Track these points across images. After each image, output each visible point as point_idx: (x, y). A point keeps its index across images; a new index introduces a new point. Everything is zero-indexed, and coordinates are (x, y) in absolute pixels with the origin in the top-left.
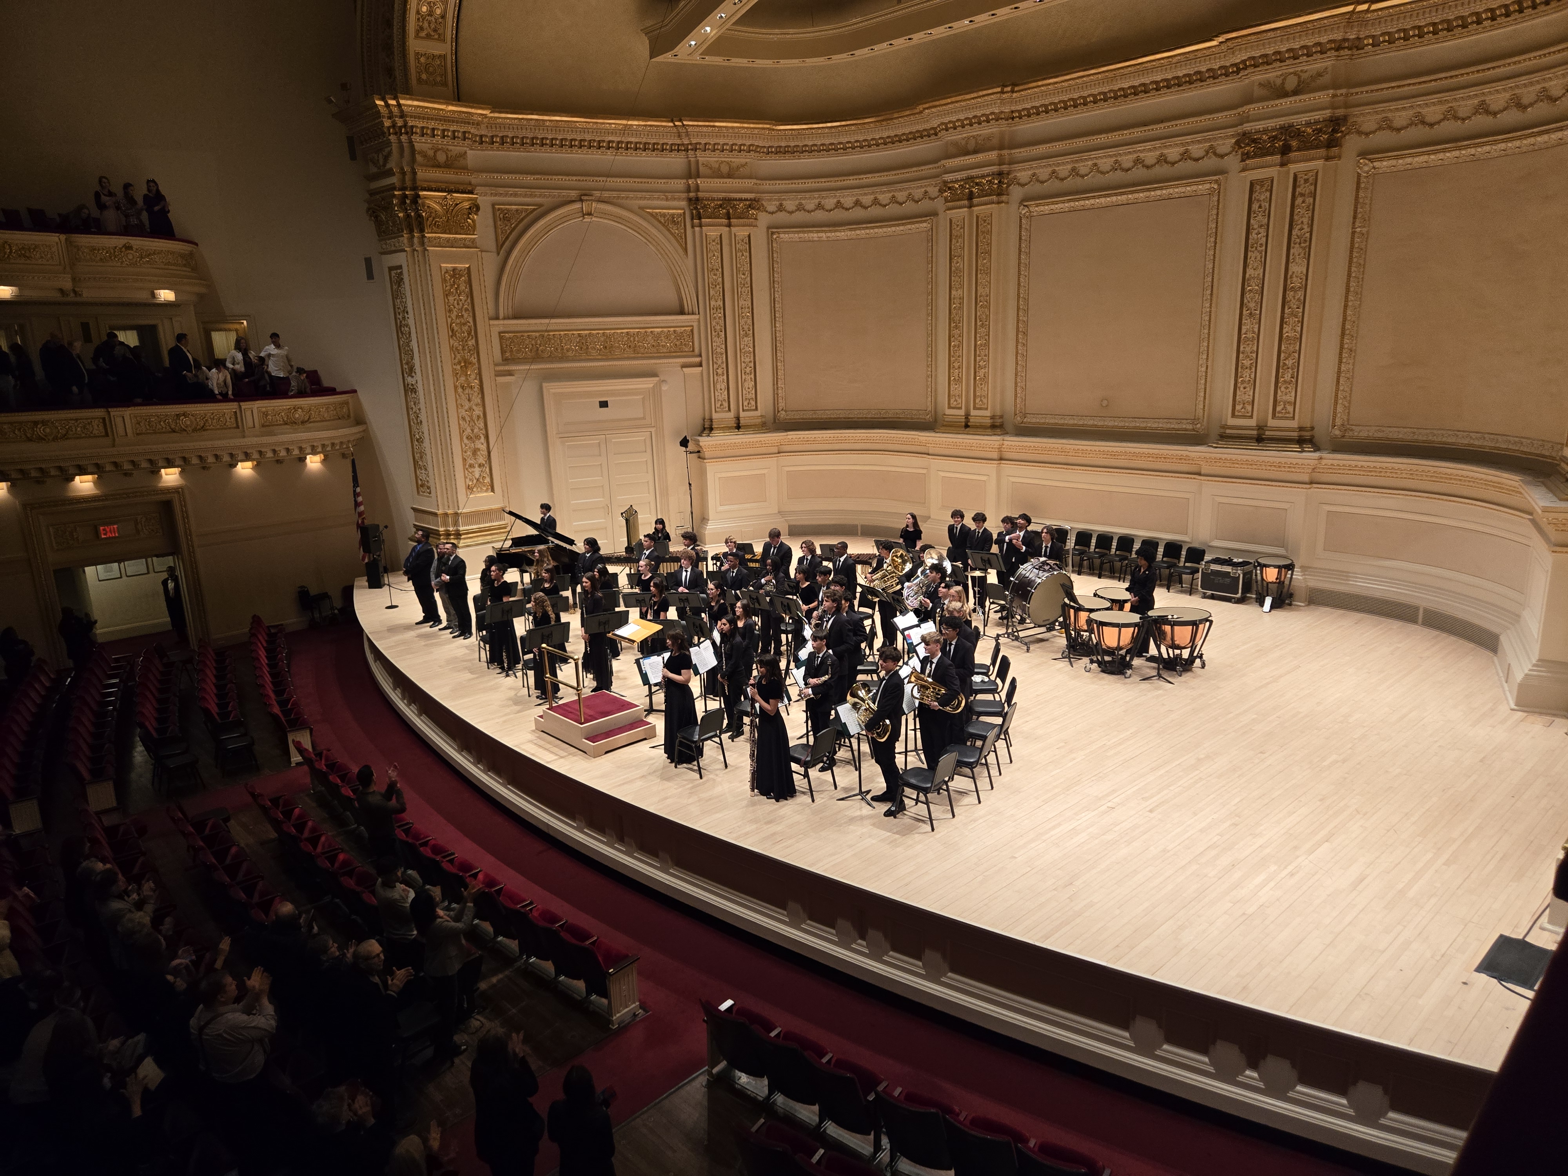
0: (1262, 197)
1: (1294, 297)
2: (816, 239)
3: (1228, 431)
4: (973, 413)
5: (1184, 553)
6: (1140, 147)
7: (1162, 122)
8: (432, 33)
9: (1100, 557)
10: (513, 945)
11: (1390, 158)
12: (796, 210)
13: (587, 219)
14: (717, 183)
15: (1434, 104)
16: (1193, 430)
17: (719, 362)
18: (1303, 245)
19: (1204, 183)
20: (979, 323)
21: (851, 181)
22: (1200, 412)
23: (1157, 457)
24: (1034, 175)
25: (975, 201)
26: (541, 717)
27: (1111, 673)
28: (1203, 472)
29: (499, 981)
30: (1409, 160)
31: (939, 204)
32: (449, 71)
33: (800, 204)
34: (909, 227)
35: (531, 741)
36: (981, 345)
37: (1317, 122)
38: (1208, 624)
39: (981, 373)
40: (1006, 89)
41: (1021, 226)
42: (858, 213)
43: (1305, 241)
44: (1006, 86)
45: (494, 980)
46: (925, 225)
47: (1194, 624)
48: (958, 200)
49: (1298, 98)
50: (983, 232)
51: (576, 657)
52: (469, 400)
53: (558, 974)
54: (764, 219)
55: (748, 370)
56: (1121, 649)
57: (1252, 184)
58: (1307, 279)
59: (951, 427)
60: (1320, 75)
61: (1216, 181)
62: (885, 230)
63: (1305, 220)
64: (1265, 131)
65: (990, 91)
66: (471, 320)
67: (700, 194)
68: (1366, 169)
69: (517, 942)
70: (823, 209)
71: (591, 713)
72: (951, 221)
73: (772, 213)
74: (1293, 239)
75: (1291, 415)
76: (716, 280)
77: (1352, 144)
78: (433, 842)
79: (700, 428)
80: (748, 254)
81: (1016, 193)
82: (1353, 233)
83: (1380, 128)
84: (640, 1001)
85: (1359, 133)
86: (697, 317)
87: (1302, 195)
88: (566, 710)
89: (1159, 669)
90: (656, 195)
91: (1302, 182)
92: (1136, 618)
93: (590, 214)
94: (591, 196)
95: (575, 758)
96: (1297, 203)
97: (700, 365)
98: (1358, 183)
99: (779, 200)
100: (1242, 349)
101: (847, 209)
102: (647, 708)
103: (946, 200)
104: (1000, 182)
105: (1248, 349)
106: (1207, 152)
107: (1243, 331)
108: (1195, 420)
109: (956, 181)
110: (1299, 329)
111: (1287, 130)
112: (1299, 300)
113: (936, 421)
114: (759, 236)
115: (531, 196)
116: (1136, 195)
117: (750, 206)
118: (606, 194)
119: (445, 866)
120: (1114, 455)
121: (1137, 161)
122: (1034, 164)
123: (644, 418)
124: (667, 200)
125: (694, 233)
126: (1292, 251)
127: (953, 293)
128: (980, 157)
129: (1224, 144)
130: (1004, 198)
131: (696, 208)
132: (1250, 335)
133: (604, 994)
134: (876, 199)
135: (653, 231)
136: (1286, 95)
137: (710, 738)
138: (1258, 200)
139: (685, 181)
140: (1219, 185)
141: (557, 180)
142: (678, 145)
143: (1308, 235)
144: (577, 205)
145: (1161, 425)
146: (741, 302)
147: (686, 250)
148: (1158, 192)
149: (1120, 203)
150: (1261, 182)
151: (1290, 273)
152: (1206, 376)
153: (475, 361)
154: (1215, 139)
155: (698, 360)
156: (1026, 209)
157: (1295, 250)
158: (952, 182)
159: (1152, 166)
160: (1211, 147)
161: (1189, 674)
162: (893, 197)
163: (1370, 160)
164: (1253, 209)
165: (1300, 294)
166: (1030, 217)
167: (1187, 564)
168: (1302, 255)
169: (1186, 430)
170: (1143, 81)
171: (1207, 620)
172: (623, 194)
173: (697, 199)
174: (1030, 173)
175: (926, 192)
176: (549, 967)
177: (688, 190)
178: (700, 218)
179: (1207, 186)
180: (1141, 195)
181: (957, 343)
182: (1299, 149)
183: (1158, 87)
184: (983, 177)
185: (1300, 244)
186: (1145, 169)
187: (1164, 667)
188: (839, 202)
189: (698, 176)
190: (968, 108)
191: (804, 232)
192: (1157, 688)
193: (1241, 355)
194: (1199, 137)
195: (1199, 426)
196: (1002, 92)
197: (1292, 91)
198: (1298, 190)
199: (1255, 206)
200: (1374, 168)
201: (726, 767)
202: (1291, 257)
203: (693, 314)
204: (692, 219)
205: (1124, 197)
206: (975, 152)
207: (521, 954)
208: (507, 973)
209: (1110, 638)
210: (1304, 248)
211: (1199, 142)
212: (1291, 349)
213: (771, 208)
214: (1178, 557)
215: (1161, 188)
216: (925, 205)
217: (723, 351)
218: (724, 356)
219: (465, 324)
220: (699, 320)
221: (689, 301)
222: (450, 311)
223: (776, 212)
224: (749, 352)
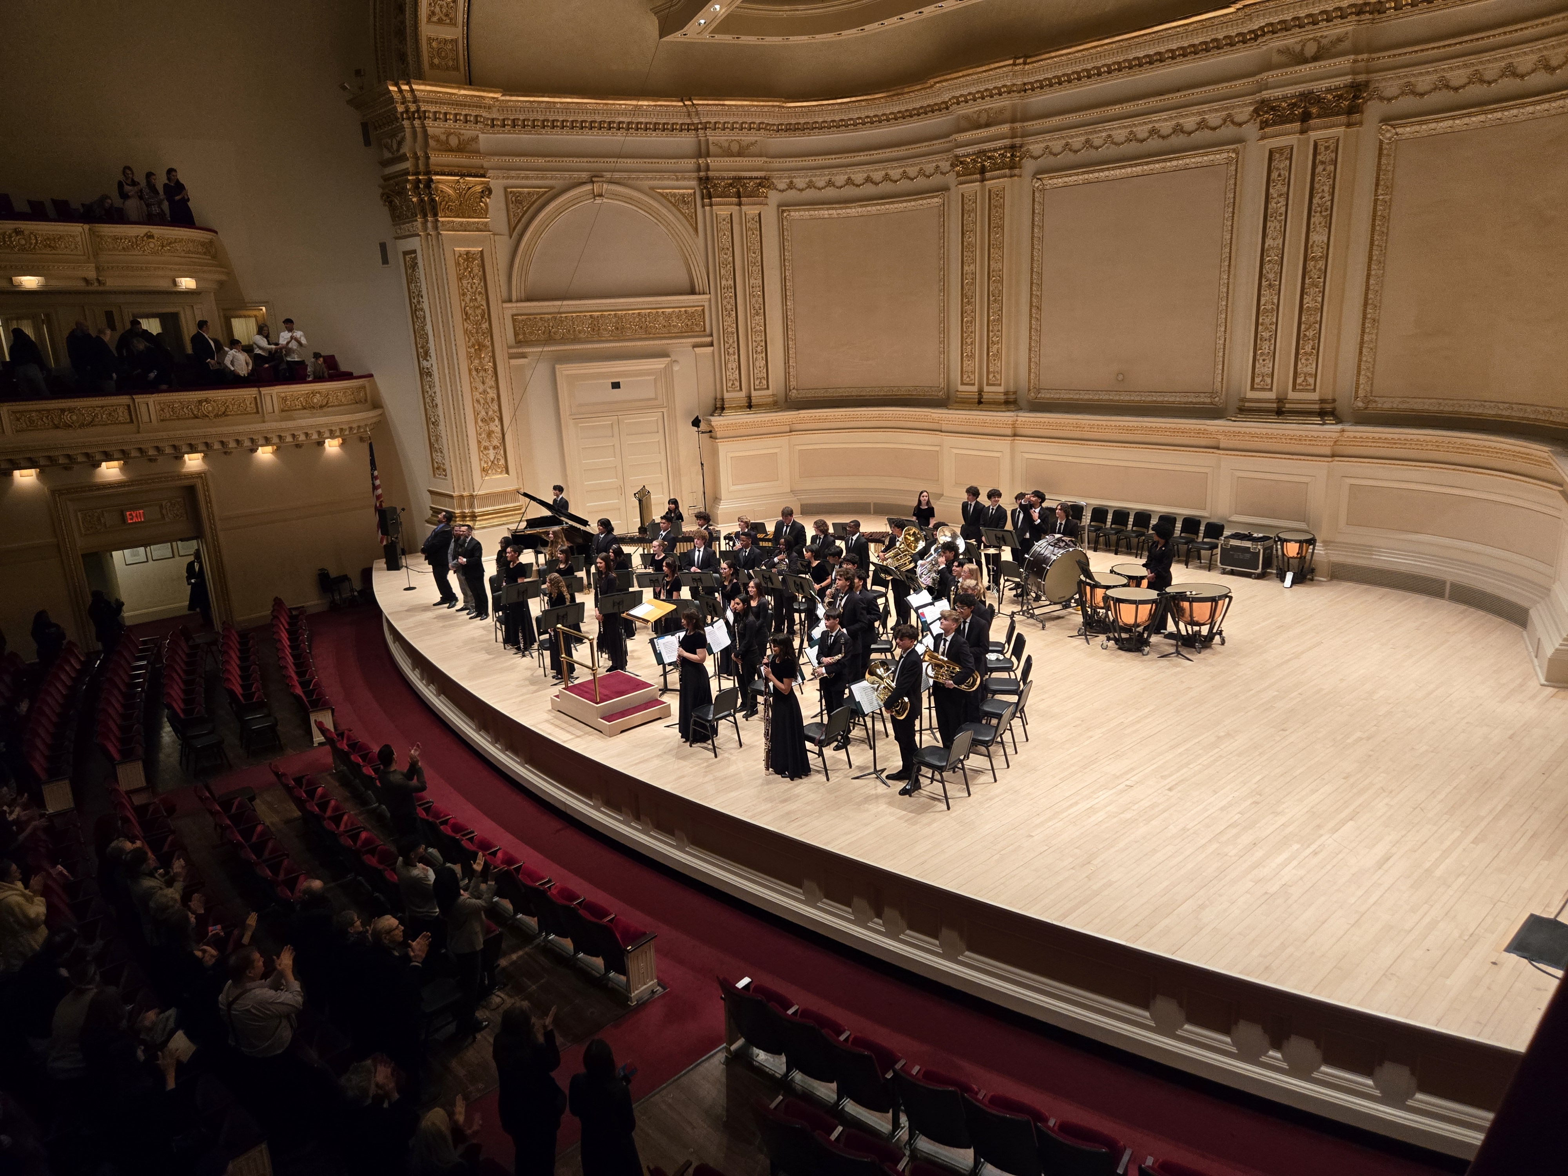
0: (1282, 166)
1: (1315, 267)
2: (826, 216)
3: (1247, 404)
4: (986, 389)
5: (1202, 528)
6: (1154, 117)
7: (1178, 91)
8: (444, 18)
9: (1116, 534)
10: (532, 922)
11: (1412, 124)
12: (807, 188)
13: (598, 201)
14: (727, 162)
15: (1458, 67)
16: (1212, 403)
17: (731, 341)
18: (1324, 214)
19: (1221, 152)
20: (992, 298)
21: (862, 157)
22: (1218, 385)
23: (1175, 431)
24: (1047, 147)
25: (988, 175)
26: (557, 696)
27: (1129, 650)
28: (1221, 446)
29: (519, 958)
30: (1433, 125)
31: (951, 178)
32: (461, 53)
33: (811, 181)
34: (920, 202)
35: (547, 721)
36: (994, 321)
37: (1337, 88)
38: (1227, 600)
39: (994, 349)
40: (1018, 61)
41: (1034, 200)
42: (869, 189)
43: (1326, 210)
44: (1019, 58)
45: (514, 957)
46: (936, 200)
47: (1214, 600)
48: (970, 175)
49: (1317, 64)
50: (996, 207)
51: (591, 637)
52: (483, 383)
53: (576, 951)
54: (774, 197)
55: (759, 349)
56: (1139, 626)
57: (1271, 152)
58: (1328, 249)
59: (964, 403)
60: (1340, 40)
61: (1234, 150)
62: (896, 205)
63: (1326, 188)
64: (1285, 98)
65: (1002, 64)
66: (484, 303)
67: (710, 174)
68: (1388, 135)
69: (536, 919)
70: (834, 186)
71: (606, 692)
72: (963, 195)
73: (783, 191)
74: (1314, 208)
75: (1312, 387)
76: (726, 260)
77: (1373, 110)
78: (452, 821)
79: (711, 409)
80: (758, 233)
81: (1029, 166)
82: (1376, 201)
83: (1403, 93)
84: (658, 978)
85: (1382, 99)
86: (708, 296)
87: (1322, 163)
88: (581, 690)
89: (1177, 646)
90: (666, 175)
91: (1323, 149)
92: (1153, 594)
93: (601, 195)
94: (602, 177)
95: (591, 737)
96: (1317, 171)
97: (712, 345)
98: (1381, 149)
99: (789, 177)
100: (1261, 321)
101: (858, 186)
102: (662, 687)
103: (958, 175)
104: (1012, 155)
105: (1267, 321)
106: (1225, 121)
107: (1262, 302)
108: (1213, 394)
109: (968, 155)
110: (1320, 299)
111: (1307, 97)
112: (1320, 270)
113: (948, 398)
114: (770, 214)
115: (542, 178)
116: (1152, 166)
117: (760, 184)
118: (617, 175)
119: (465, 843)
120: (1129, 430)
121: (1153, 132)
122: (1047, 136)
123: (656, 399)
124: (677, 180)
125: (704, 212)
126: (1313, 220)
127: (966, 268)
128: (993, 131)
129: (1241, 112)
130: (1017, 171)
131: (706, 188)
132: (1269, 307)
133: (623, 971)
134: (887, 174)
135: (664, 211)
136: (1305, 61)
137: (724, 717)
138: (1278, 169)
139: (695, 160)
140: (1237, 154)
141: (568, 162)
142: (688, 124)
143: (1329, 203)
144: (588, 187)
145: (1178, 399)
146: (752, 281)
147: (696, 230)
148: (1175, 163)
149: (1135, 174)
150: (1281, 150)
151: (1310, 243)
152: (1224, 349)
153: (488, 344)
154: (1233, 107)
155: (709, 339)
156: (1040, 182)
157: (1316, 219)
158: (964, 156)
159: (1168, 136)
160: (1229, 115)
161: (1208, 650)
162: (905, 172)
163: (1392, 126)
164: (1272, 178)
165: (1321, 264)
166: (1043, 190)
167: (1205, 540)
168: (1323, 224)
169: (1204, 403)
170: (1158, 49)
171: (1226, 596)
172: (634, 175)
173: (707, 178)
174: (1043, 145)
175: (937, 167)
176: (567, 944)
177: (699, 170)
178: (710, 198)
179: (1225, 155)
180: (1157, 166)
181: (969, 319)
182: (1319, 116)
183: (1173, 55)
184: (995, 150)
185: (1321, 212)
186: (1161, 140)
187: (1183, 644)
188: (849, 179)
189: (708, 155)
190: (979, 81)
191: (815, 210)
192: (1176, 666)
193: (1260, 327)
194: (1216, 105)
195: (1217, 399)
196: (1014, 64)
197: (1312, 57)
198: (1318, 157)
199: (1274, 175)
200: (1397, 134)
201: (741, 745)
202: (1312, 226)
203: (704, 294)
204: (703, 198)
205: (1139, 168)
206: (988, 125)
207: (540, 931)
208: (527, 949)
209: (1127, 614)
210: (1325, 217)
211: (1216, 110)
212: (1312, 319)
213: (782, 185)
214: (1197, 533)
215: (1177, 159)
216: (937, 180)
217: (734, 330)
218: (735, 335)
219: (478, 307)
220: (710, 300)
221: (700, 281)
222: (464, 294)
223: (787, 189)
224: (761, 331)
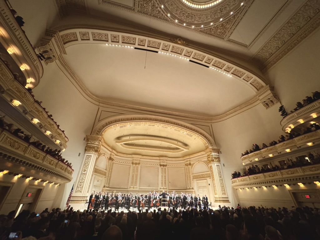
2: (117, 165)
7: (154, 162)
16: (157, 188)
19: (157, 167)
20: (136, 177)
21: (121, 160)
31: (131, 164)
37: (165, 165)
39: (136, 182)
41: (141, 168)
42: (121, 163)
50: (137, 168)
57: (161, 168)
63: (165, 171)
72: (133, 166)
76: (110, 167)
79: (103, 187)
81: (140, 165)
82: (168, 173)
83: (169, 166)
86: (107, 171)
91: (164, 168)
97: (106, 178)
98: (168, 169)
105: (162, 181)
109: (134, 163)
113: (128, 188)
118: (106, 154)
121: (152, 165)
122: (142, 163)
124: (109, 157)
129: (159, 165)
135: (107, 159)
136: (163, 162)
142: (111, 151)
144: (104, 154)
145: (154, 188)
146: (111, 170)
147: (108, 163)
152: (158, 183)
162: (126, 163)
170: (153, 159)
178: (110, 160)
184: (137, 163)
189: (111, 155)
202: (164, 174)
206: (136, 160)
212: (165, 181)
215: (154, 167)
216: (129, 164)
223: (114, 161)
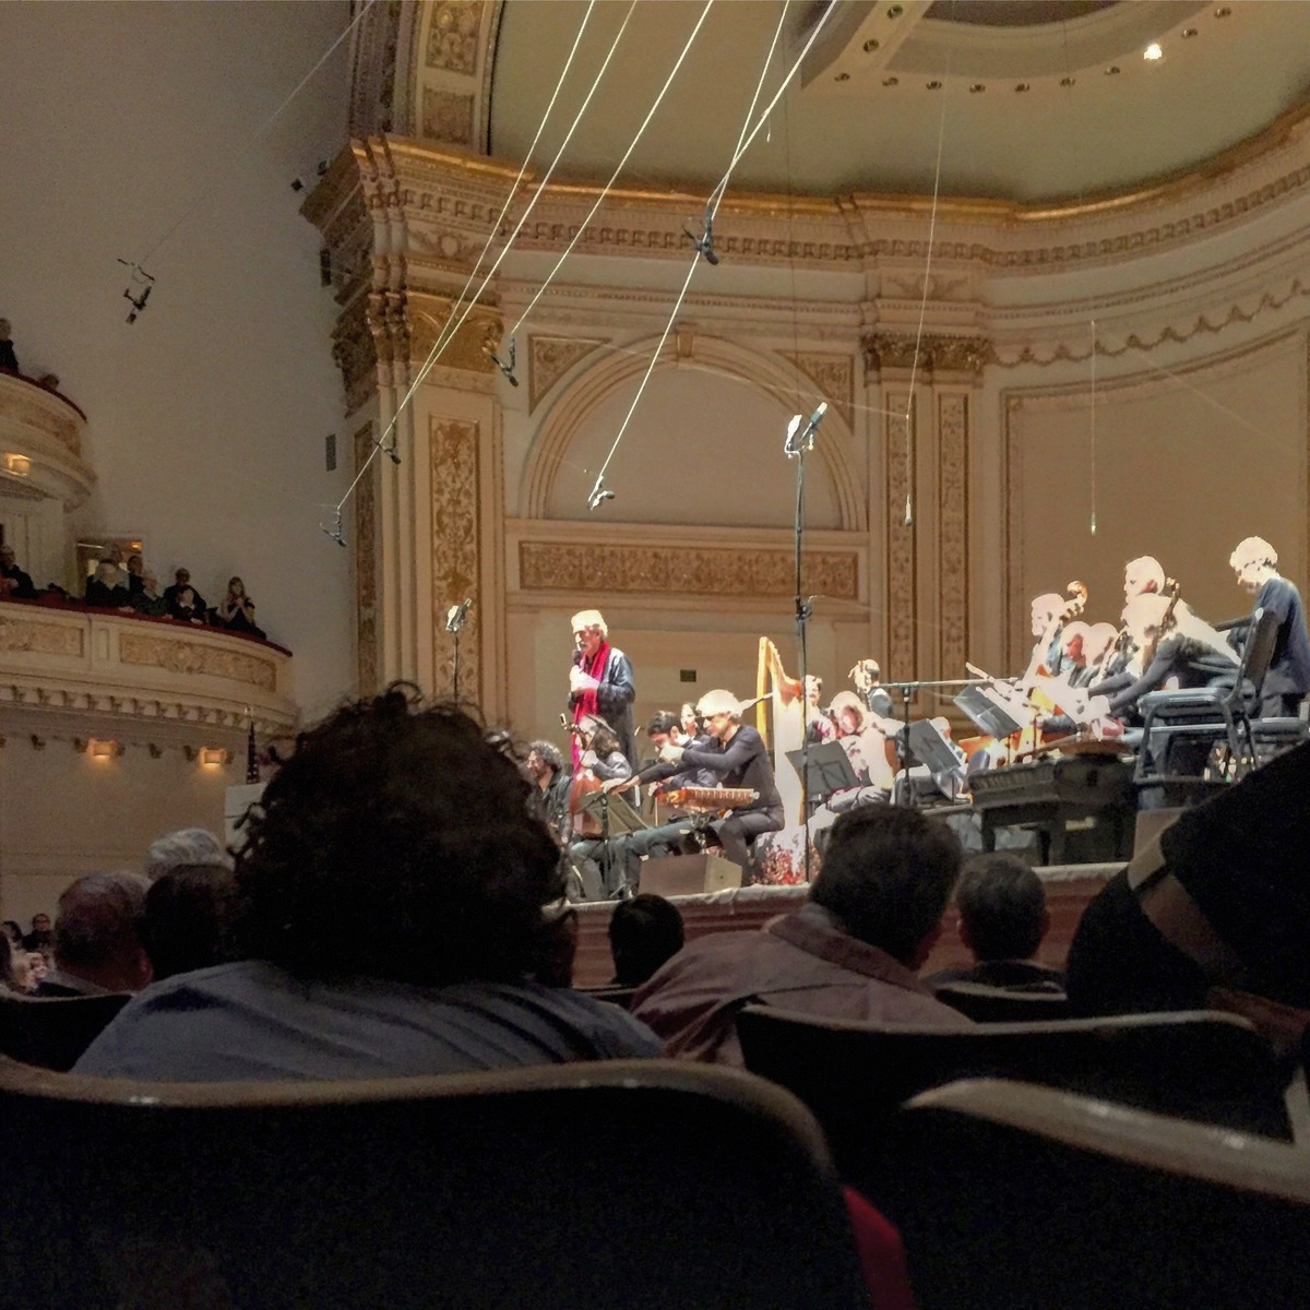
8: (456, 61)
12: (1053, 360)
13: (682, 365)
14: (912, 309)
32: (477, 117)
33: (1062, 347)
54: (994, 374)
66: (473, 510)
67: (881, 327)
70: (1103, 351)
73: (1011, 366)
80: (962, 431)
86: (864, 536)
93: (688, 355)
97: (867, 620)
99: (1023, 343)
114: (986, 405)
115: (593, 321)
117: (969, 350)
118: (718, 325)
124: (821, 338)
125: (867, 393)
131: (873, 351)
139: (856, 308)
142: (847, 248)
146: (948, 512)
147: (851, 424)
153: (473, 577)
155: (862, 610)
172: (747, 326)
173: (876, 336)
177: (862, 323)
178: (880, 369)
189: (878, 300)
191: (1068, 393)
203: (858, 530)
204: (866, 370)
213: (1010, 357)
217: (910, 596)
218: (910, 605)
219: (462, 516)
220: (867, 544)
221: (852, 511)
222: (440, 491)
223: (1018, 363)
224: (959, 602)
